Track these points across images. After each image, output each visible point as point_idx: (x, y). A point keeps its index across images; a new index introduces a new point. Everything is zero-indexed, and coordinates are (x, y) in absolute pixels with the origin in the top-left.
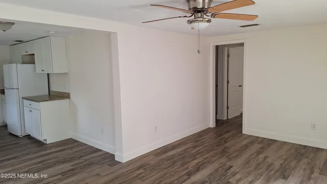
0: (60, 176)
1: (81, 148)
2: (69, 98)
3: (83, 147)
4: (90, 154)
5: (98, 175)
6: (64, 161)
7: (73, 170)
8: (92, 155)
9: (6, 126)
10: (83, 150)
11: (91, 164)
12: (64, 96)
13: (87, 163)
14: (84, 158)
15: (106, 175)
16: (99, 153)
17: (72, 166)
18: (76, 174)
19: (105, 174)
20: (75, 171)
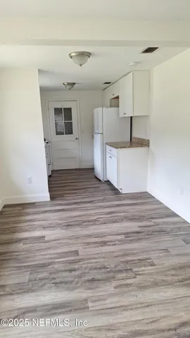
0: (123, 237)
1: (155, 206)
2: (149, 146)
3: (158, 206)
4: (162, 218)
5: (166, 250)
6: (132, 219)
7: (138, 233)
8: (165, 220)
9: (93, 169)
10: (156, 209)
11: (161, 231)
12: (143, 143)
13: (156, 228)
14: (155, 220)
15: (178, 255)
16: (175, 219)
17: (139, 227)
18: (141, 239)
19: (177, 252)
20: (140, 236)
